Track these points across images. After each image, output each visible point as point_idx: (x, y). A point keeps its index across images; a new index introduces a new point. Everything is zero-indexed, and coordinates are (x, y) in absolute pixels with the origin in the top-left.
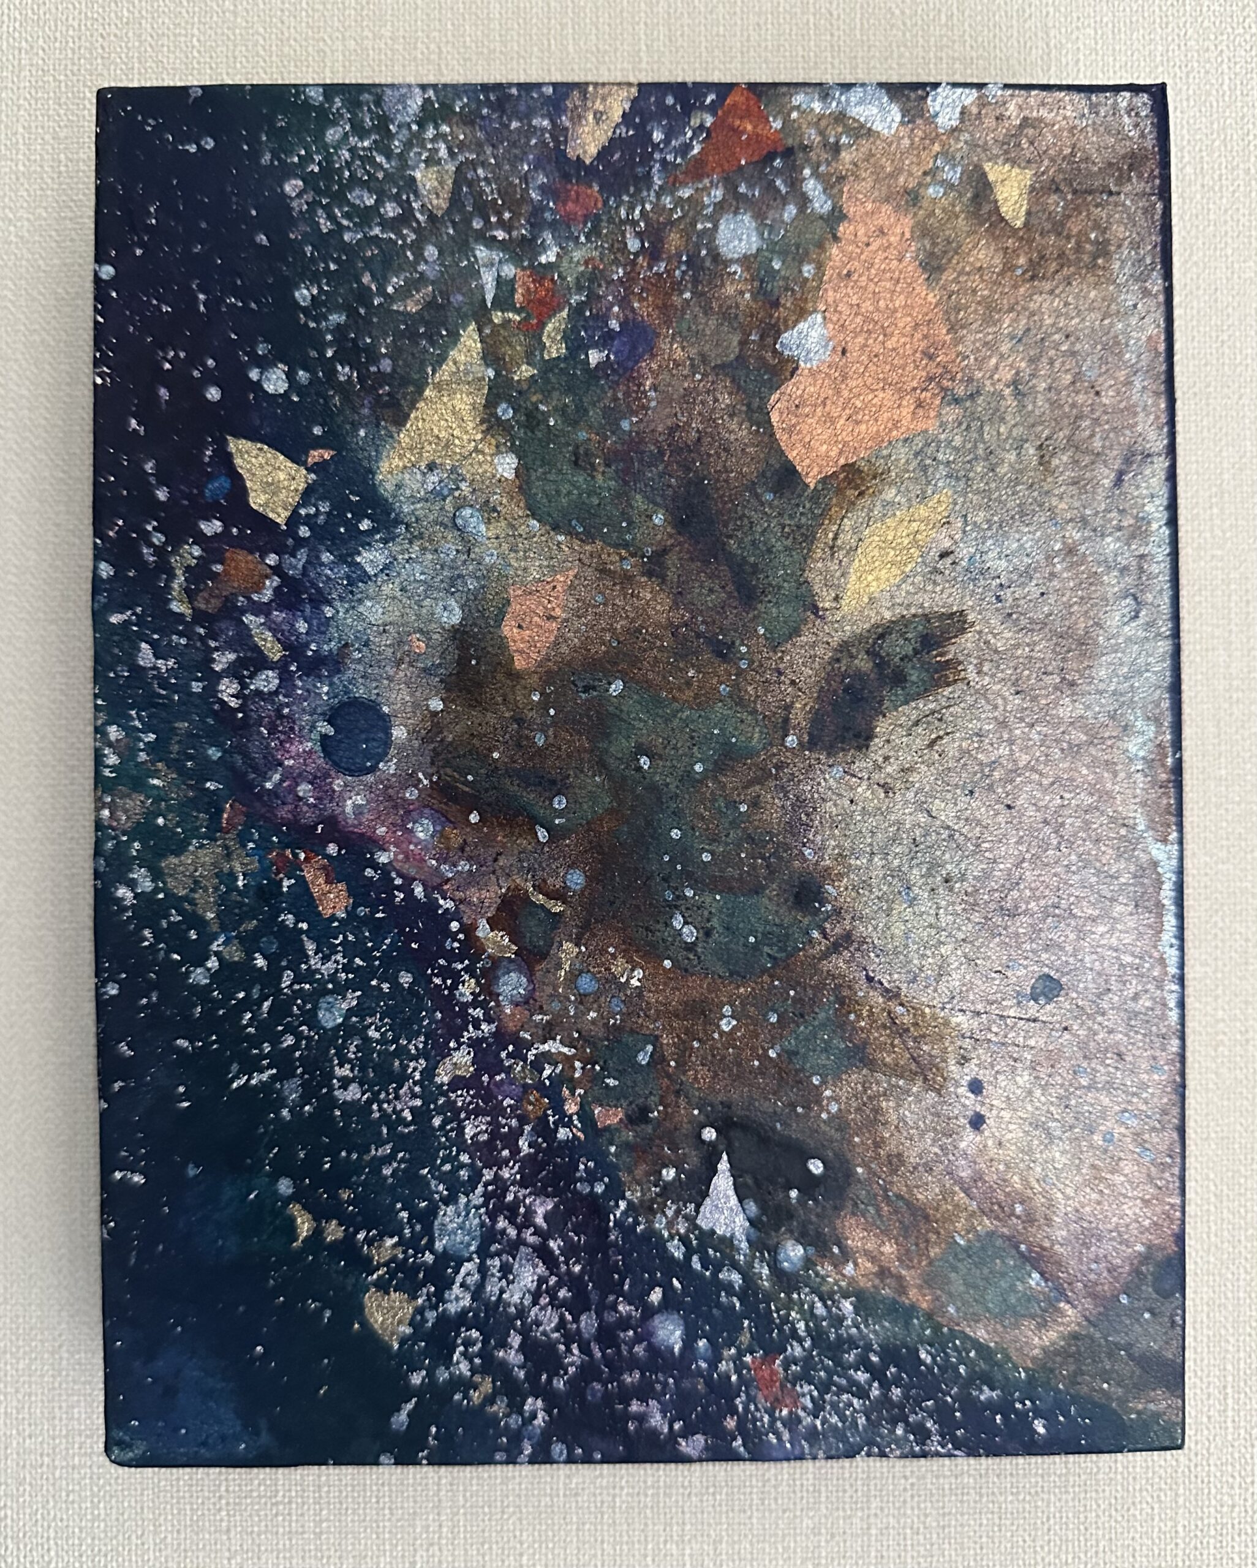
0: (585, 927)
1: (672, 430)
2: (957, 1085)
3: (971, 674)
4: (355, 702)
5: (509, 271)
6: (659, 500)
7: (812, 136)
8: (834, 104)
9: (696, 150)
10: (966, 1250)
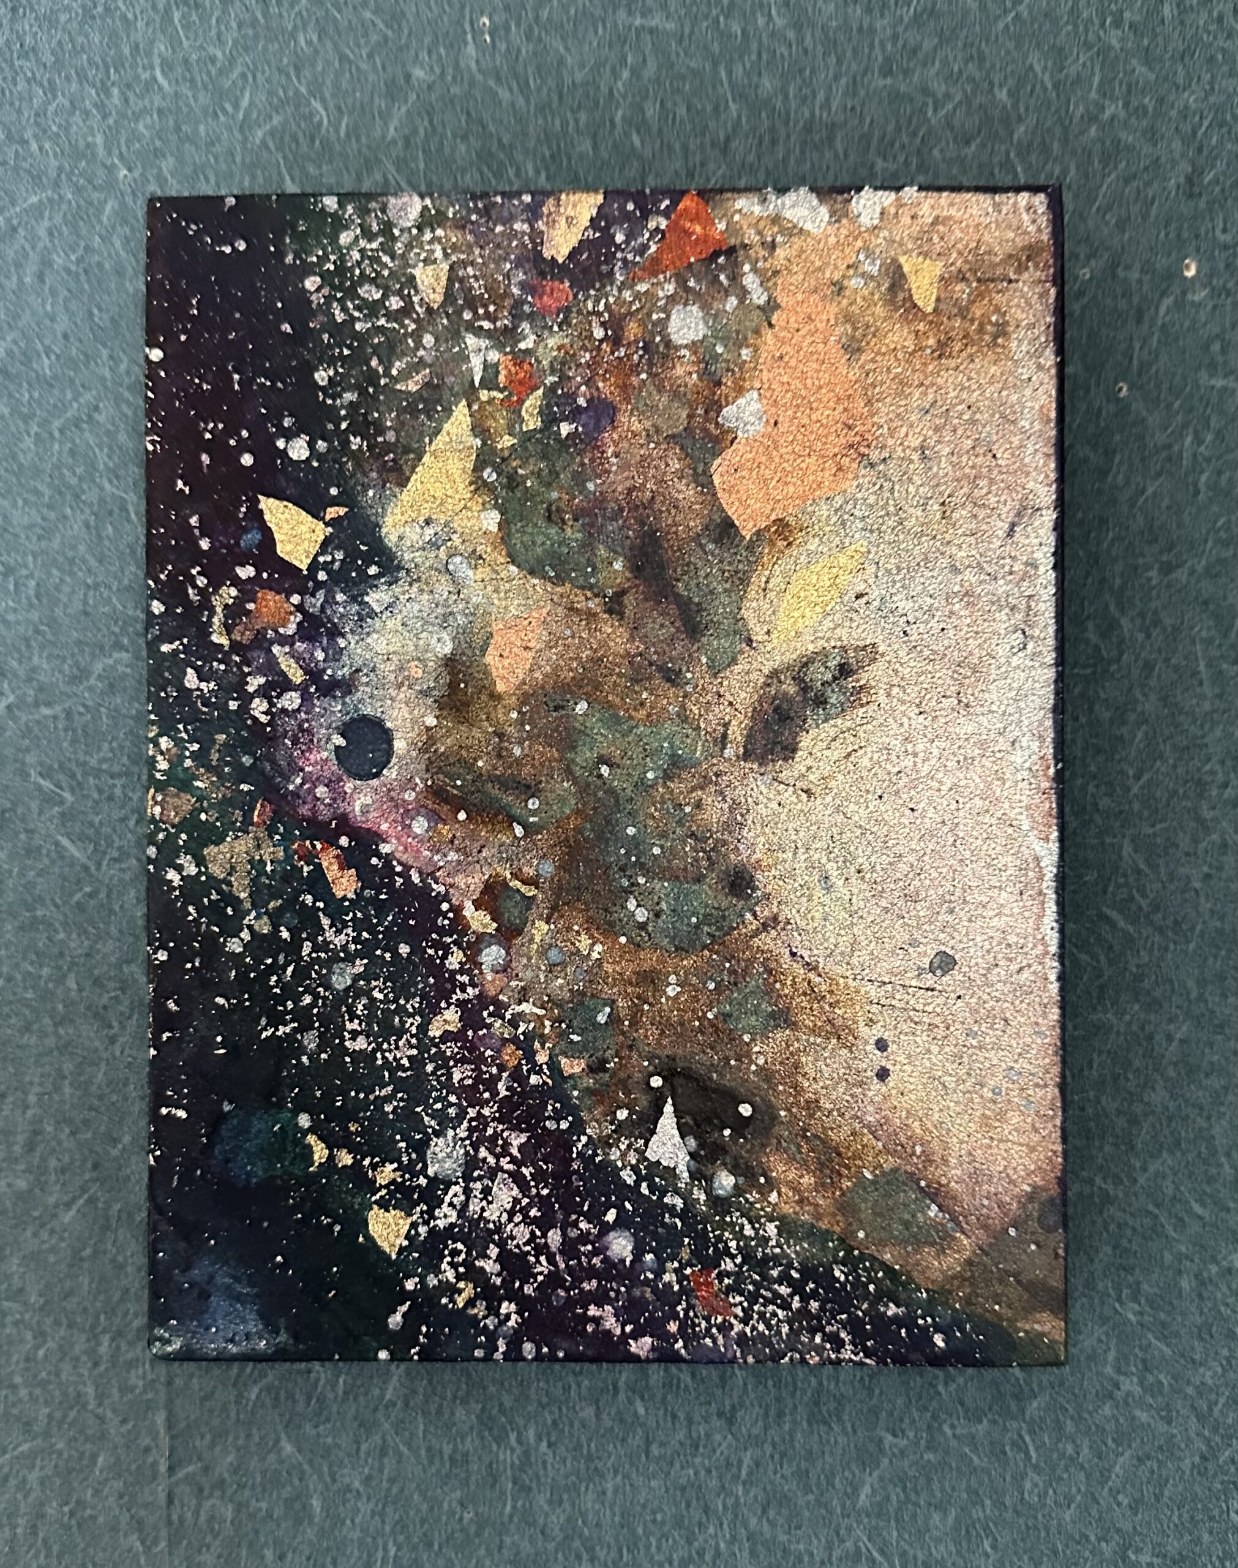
0: (554, 908)
1: (630, 491)
2: (866, 1043)
3: (882, 698)
4: (364, 718)
5: (494, 356)
6: (619, 549)
7: (751, 236)
8: (771, 207)
9: (653, 248)
10: (874, 1182)
